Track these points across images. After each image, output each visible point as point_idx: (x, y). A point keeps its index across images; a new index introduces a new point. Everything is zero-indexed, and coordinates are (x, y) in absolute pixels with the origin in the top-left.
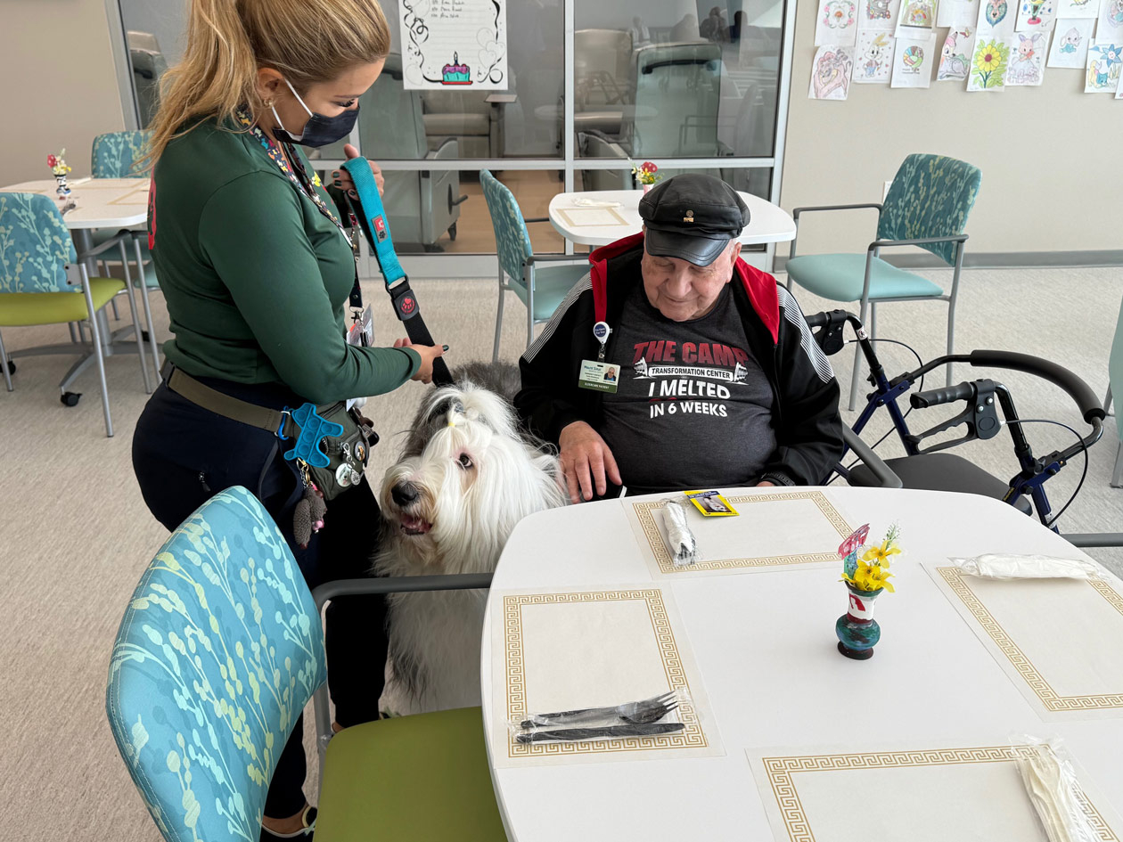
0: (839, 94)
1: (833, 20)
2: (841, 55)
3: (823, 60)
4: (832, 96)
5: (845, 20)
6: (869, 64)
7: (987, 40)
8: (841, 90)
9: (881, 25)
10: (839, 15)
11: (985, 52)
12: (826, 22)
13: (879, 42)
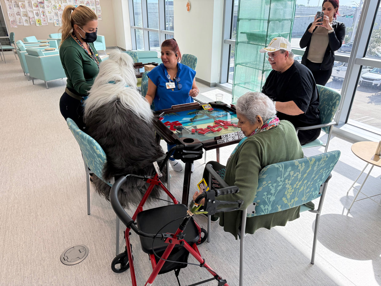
0: (16, 27)
1: (11, 16)
2: (14, 21)
3: (11, 22)
4: (15, 27)
5: (13, 16)
6: (19, 22)
7: (37, 19)
8: (16, 26)
9: (19, 16)
10: (12, 15)
11: (38, 20)
12: (10, 16)
13: (20, 19)
